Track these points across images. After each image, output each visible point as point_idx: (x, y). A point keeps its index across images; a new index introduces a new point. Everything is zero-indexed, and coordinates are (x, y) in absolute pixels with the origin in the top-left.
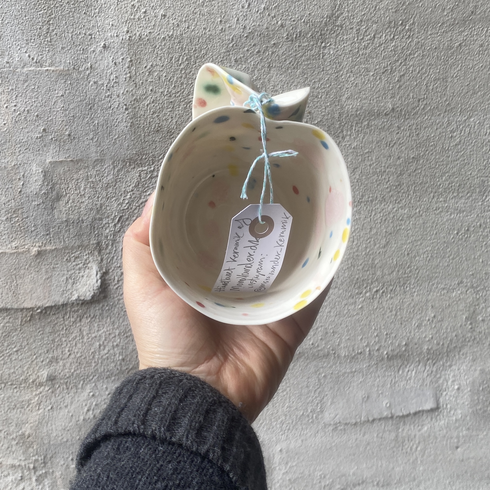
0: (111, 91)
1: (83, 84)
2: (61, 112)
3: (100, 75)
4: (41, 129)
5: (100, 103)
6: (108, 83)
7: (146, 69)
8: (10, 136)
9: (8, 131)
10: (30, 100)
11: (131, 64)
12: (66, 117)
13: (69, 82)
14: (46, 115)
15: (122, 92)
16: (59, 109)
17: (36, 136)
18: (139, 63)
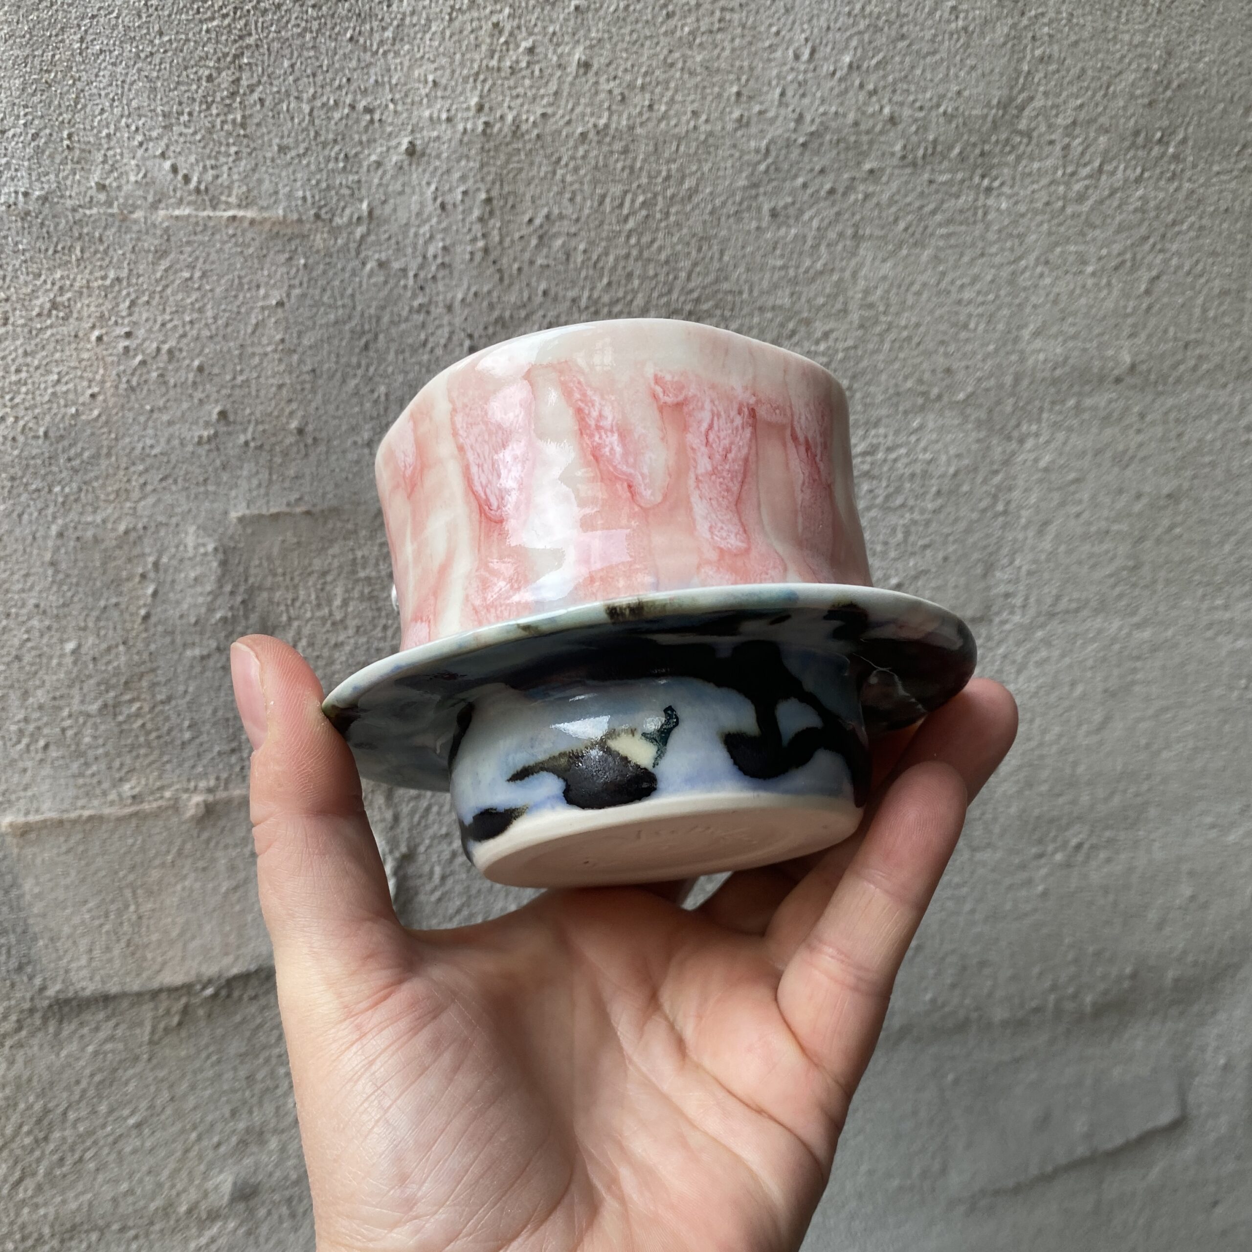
0: (427, 291)
1: (343, 269)
2: (277, 356)
3: (398, 243)
4: (210, 413)
5: (394, 331)
6: (421, 267)
7: (532, 228)
8: (113, 436)
9: (104, 418)
10: (176, 317)
11: (488, 209)
12: (290, 373)
13: (302, 261)
14: (230, 366)
15: (460, 296)
16: (269, 349)
17: (197, 434)
18: (513, 207)
